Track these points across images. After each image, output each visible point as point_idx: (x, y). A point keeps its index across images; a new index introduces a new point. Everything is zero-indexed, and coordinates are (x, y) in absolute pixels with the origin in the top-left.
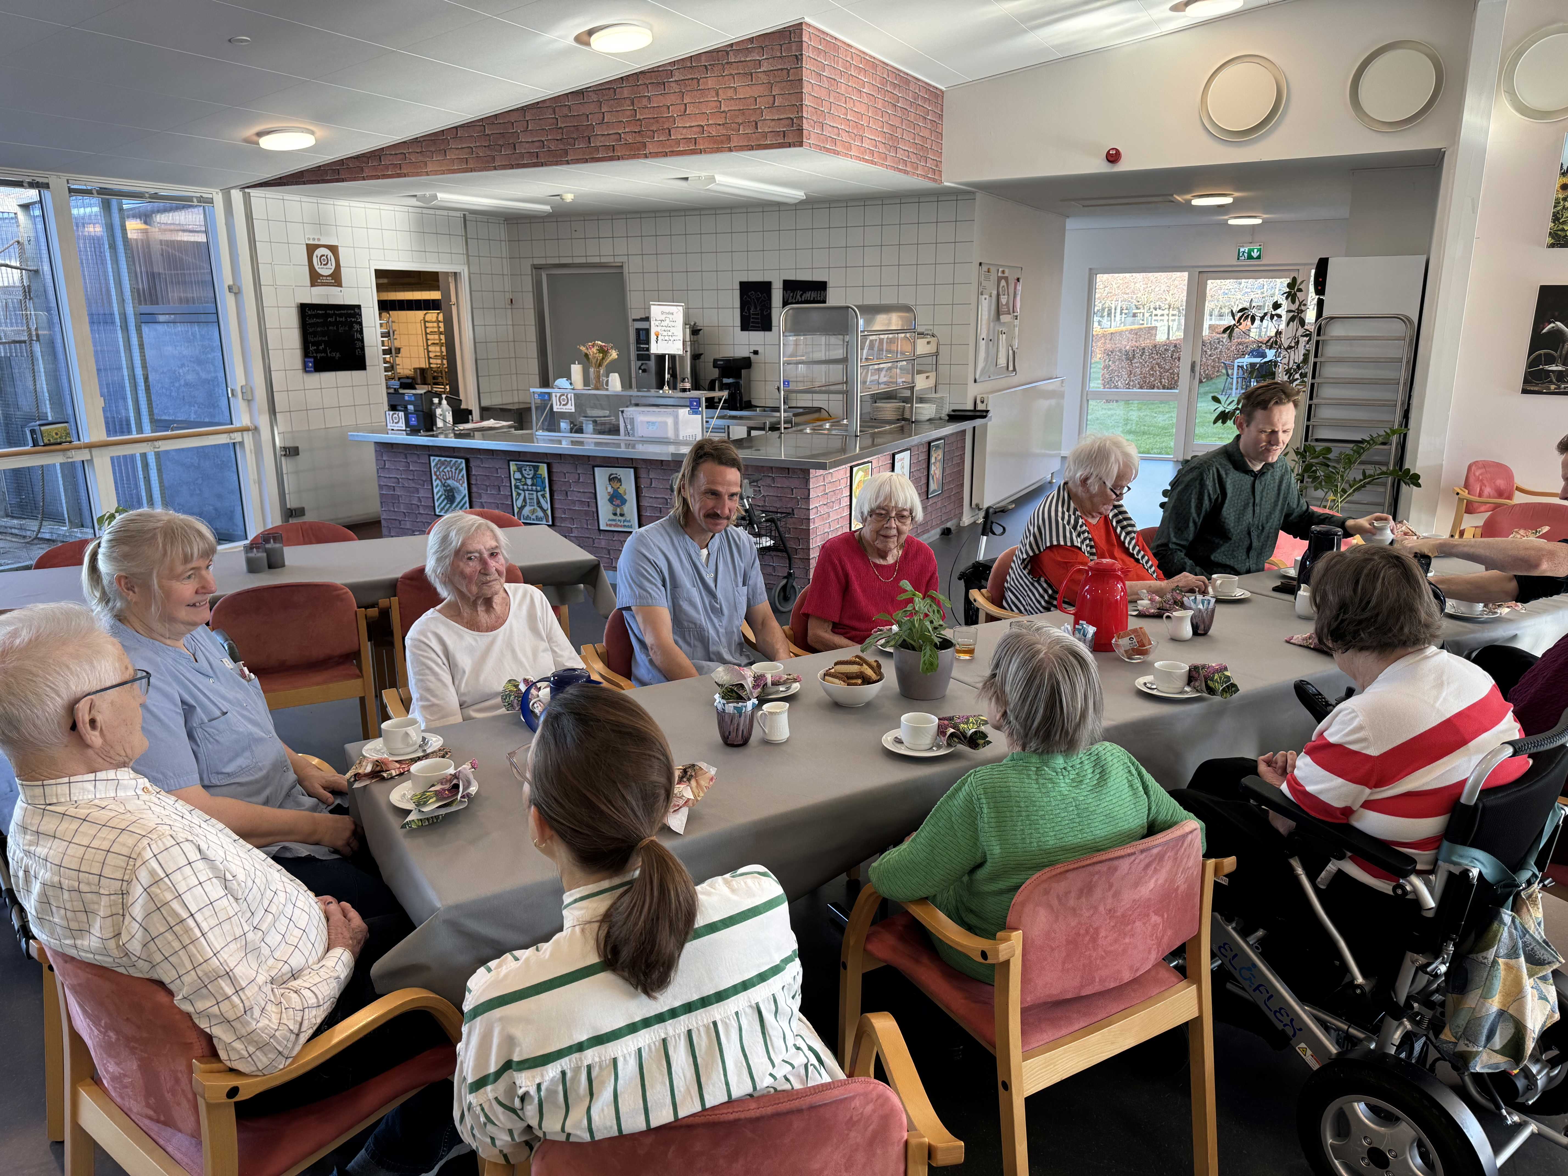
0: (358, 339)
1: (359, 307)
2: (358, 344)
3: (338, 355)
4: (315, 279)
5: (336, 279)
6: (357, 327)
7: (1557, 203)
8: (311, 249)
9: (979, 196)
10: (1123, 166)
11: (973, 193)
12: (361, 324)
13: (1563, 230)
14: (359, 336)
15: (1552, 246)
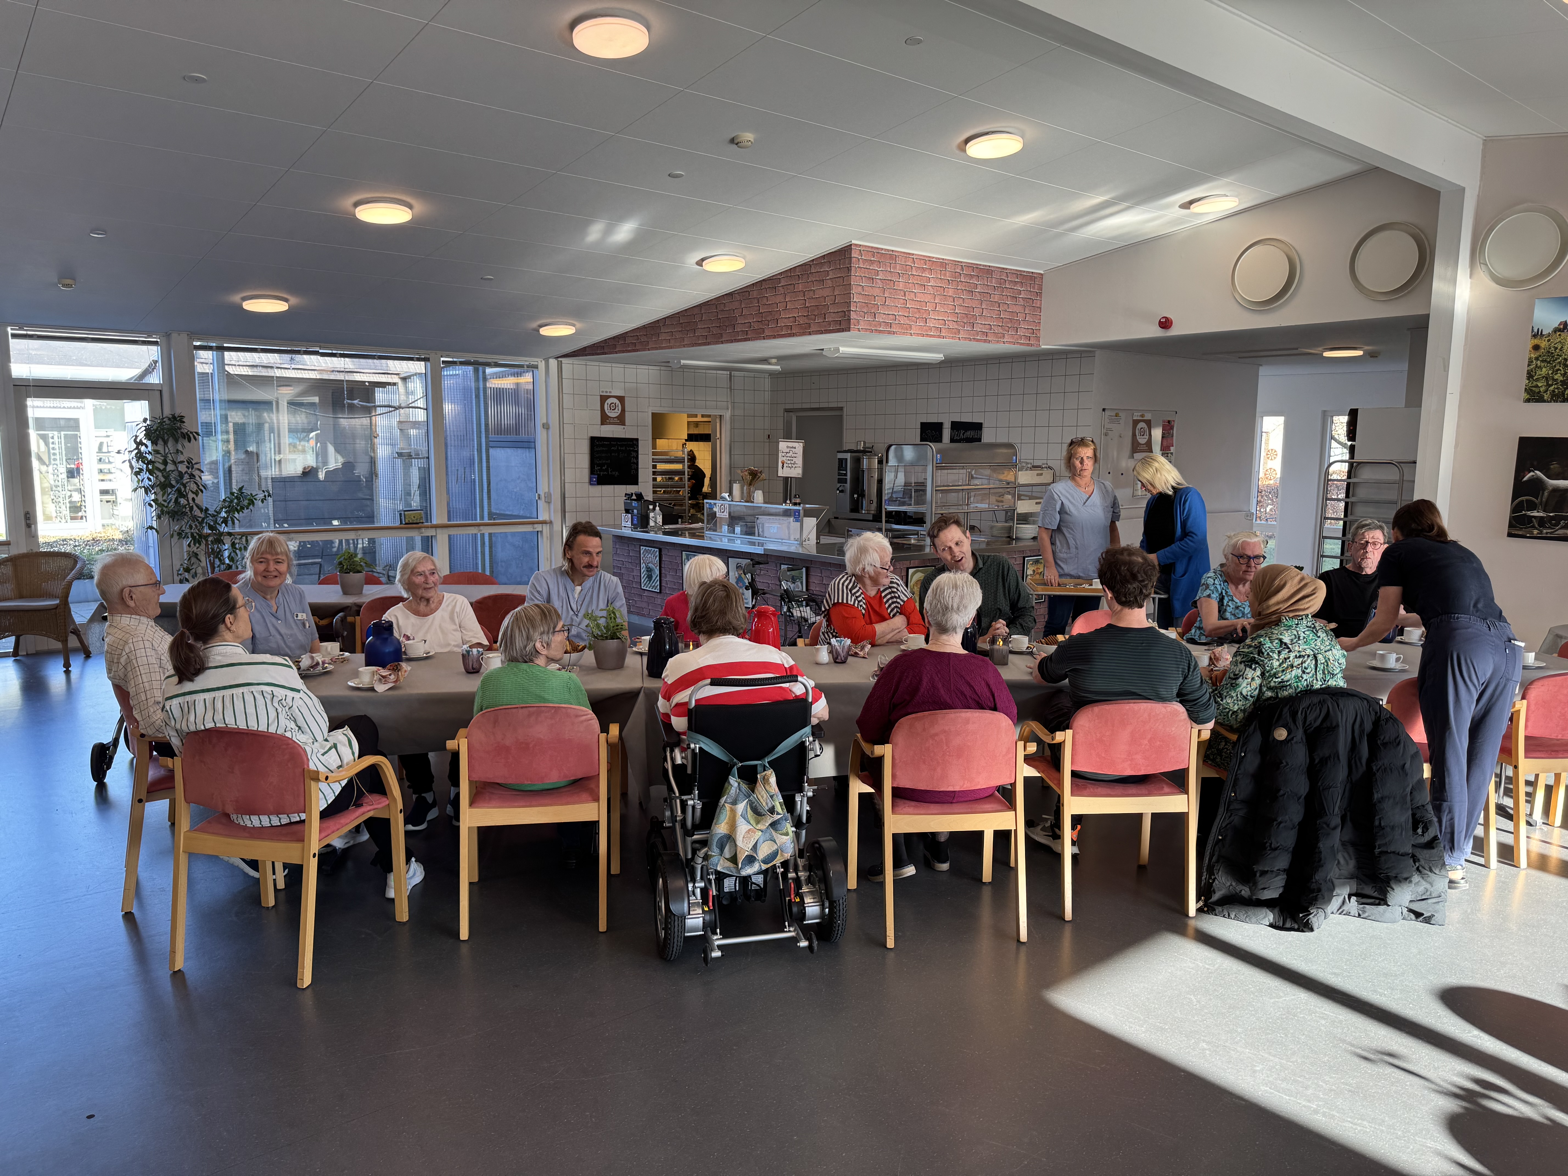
0: (634, 463)
1: (637, 440)
2: (634, 466)
3: (617, 473)
4: (605, 419)
5: (621, 420)
6: (634, 454)
7: (1530, 362)
8: (603, 399)
9: (1098, 353)
10: (1174, 331)
11: (1094, 351)
12: (637, 452)
13: (1537, 386)
14: (635, 461)
15: (1528, 401)
